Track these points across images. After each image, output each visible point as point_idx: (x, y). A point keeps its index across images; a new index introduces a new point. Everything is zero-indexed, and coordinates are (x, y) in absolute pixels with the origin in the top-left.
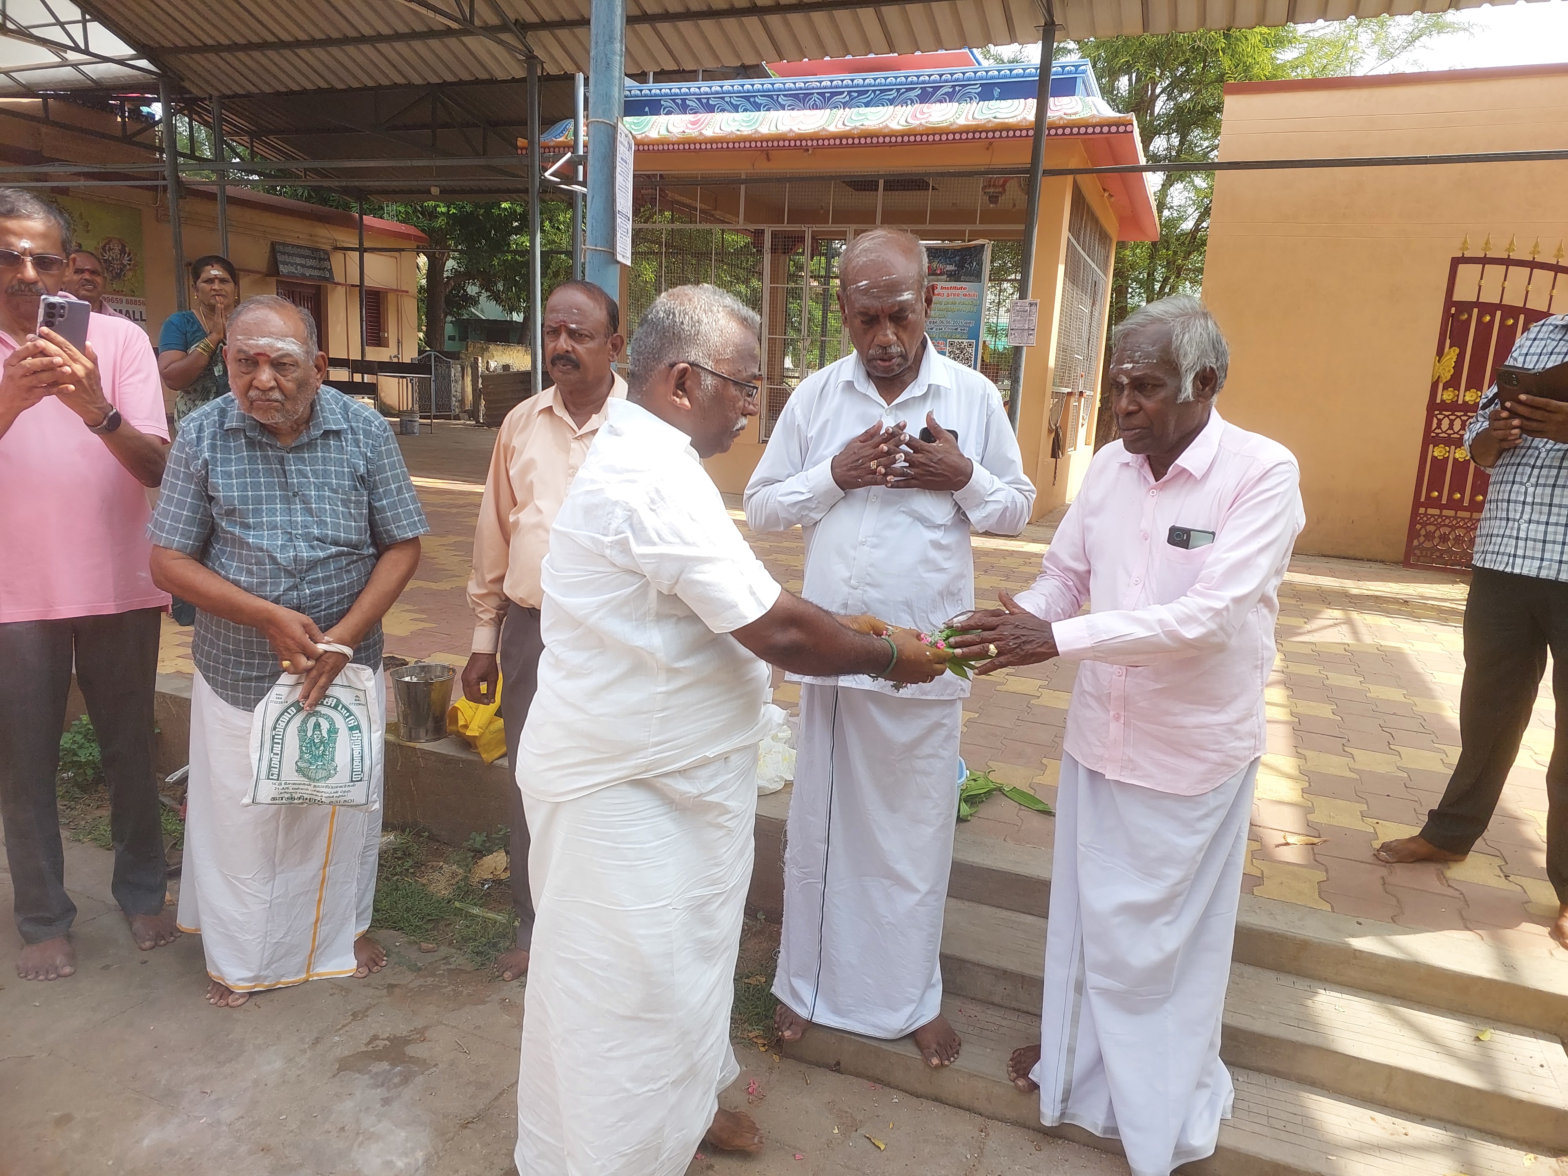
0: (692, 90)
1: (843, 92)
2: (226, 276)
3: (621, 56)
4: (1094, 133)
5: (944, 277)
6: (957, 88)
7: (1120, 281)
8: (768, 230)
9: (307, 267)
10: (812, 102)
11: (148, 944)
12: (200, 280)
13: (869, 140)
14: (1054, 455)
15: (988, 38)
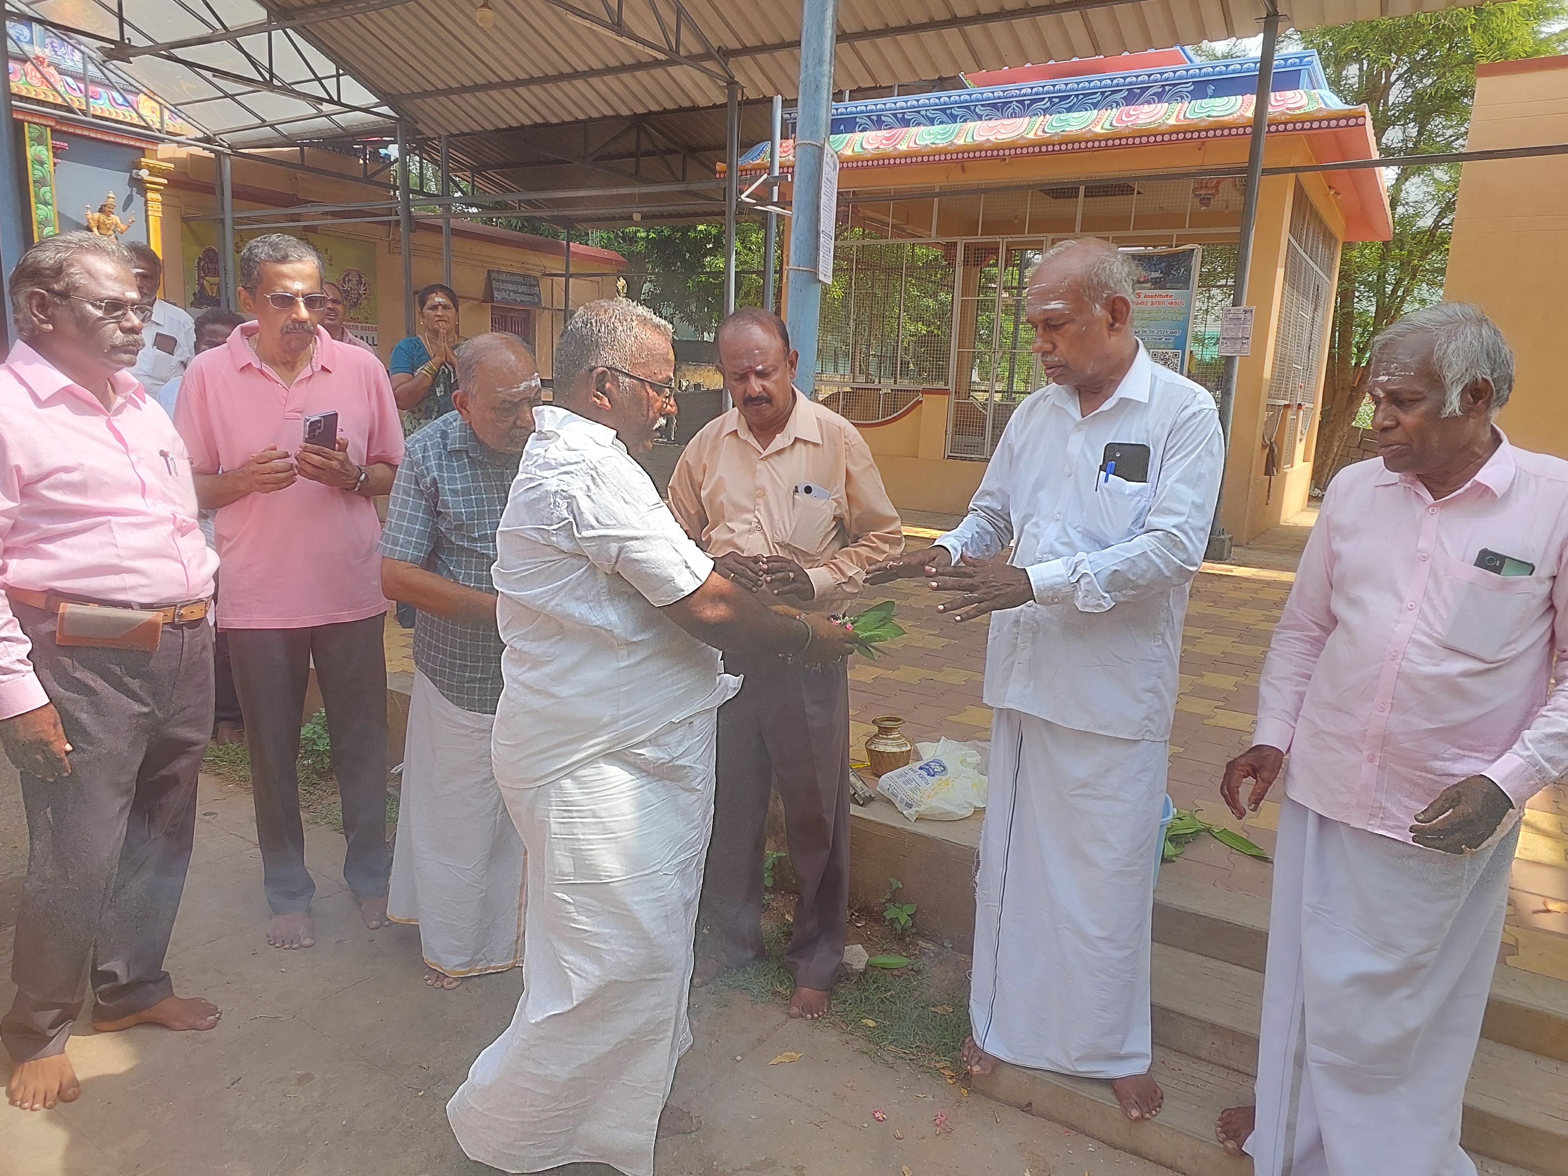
0: (888, 106)
1: (1044, 98)
2: (449, 303)
3: (830, 78)
4: (1320, 128)
5: (1149, 285)
6: (1167, 88)
7: (1346, 285)
8: (961, 242)
9: (520, 293)
10: (1010, 111)
11: (374, 923)
12: (425, 307)
13: (1070, 146)
14: (1268, 472)
15: (1203, 34)
